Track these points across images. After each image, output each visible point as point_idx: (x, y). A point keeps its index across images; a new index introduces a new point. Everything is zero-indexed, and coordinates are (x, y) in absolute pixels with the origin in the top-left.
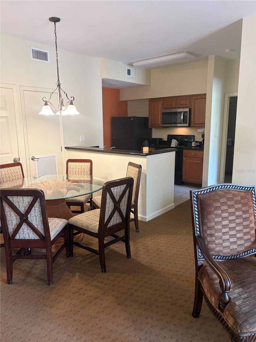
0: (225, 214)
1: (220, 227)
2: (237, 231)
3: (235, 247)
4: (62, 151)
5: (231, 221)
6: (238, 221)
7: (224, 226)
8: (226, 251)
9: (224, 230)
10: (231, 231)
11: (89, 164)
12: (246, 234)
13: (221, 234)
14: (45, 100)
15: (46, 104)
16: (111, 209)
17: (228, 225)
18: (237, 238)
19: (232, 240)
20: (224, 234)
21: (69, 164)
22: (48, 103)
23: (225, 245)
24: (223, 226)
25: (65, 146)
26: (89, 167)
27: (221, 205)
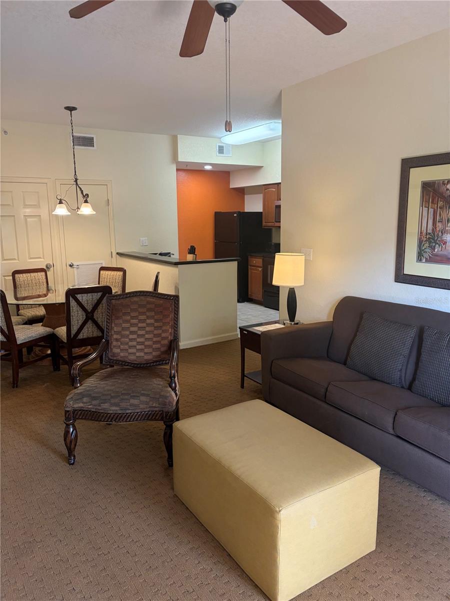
0: (134, 321)
1: (128, 333)
2: (146, 339)
3: (142, 354)
4: (112, 257)
5: (140, 328)
6: (148, 329)
7: (132, 333)
8: (132, 357)
9: (131, 337)
10: (138, 338)
11: (121, 273)
12: (155, 343)
13: (127, 340)
14: (59, 198)
15: (61, 202)
16: (81, 319)
17: (137, 332)
18: (145, 346)
19: (138, 347)
20: (131, 340)
21: (102, 272)
22: (63, 201)
23: (130, 351)
24: (130, 332)
25: (117, 251)
26: (121, 277)
27: (131, 310)
